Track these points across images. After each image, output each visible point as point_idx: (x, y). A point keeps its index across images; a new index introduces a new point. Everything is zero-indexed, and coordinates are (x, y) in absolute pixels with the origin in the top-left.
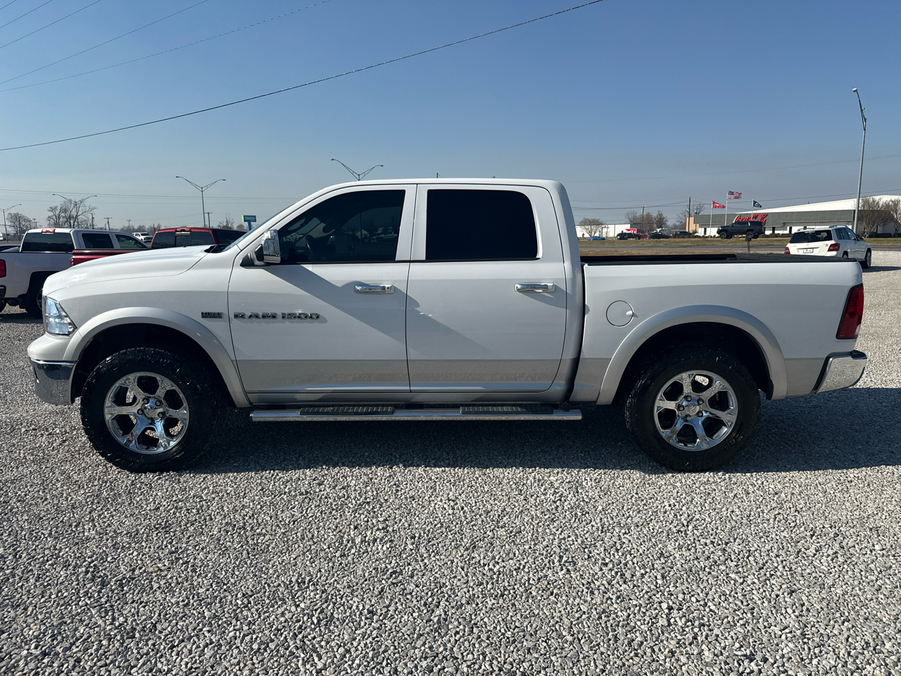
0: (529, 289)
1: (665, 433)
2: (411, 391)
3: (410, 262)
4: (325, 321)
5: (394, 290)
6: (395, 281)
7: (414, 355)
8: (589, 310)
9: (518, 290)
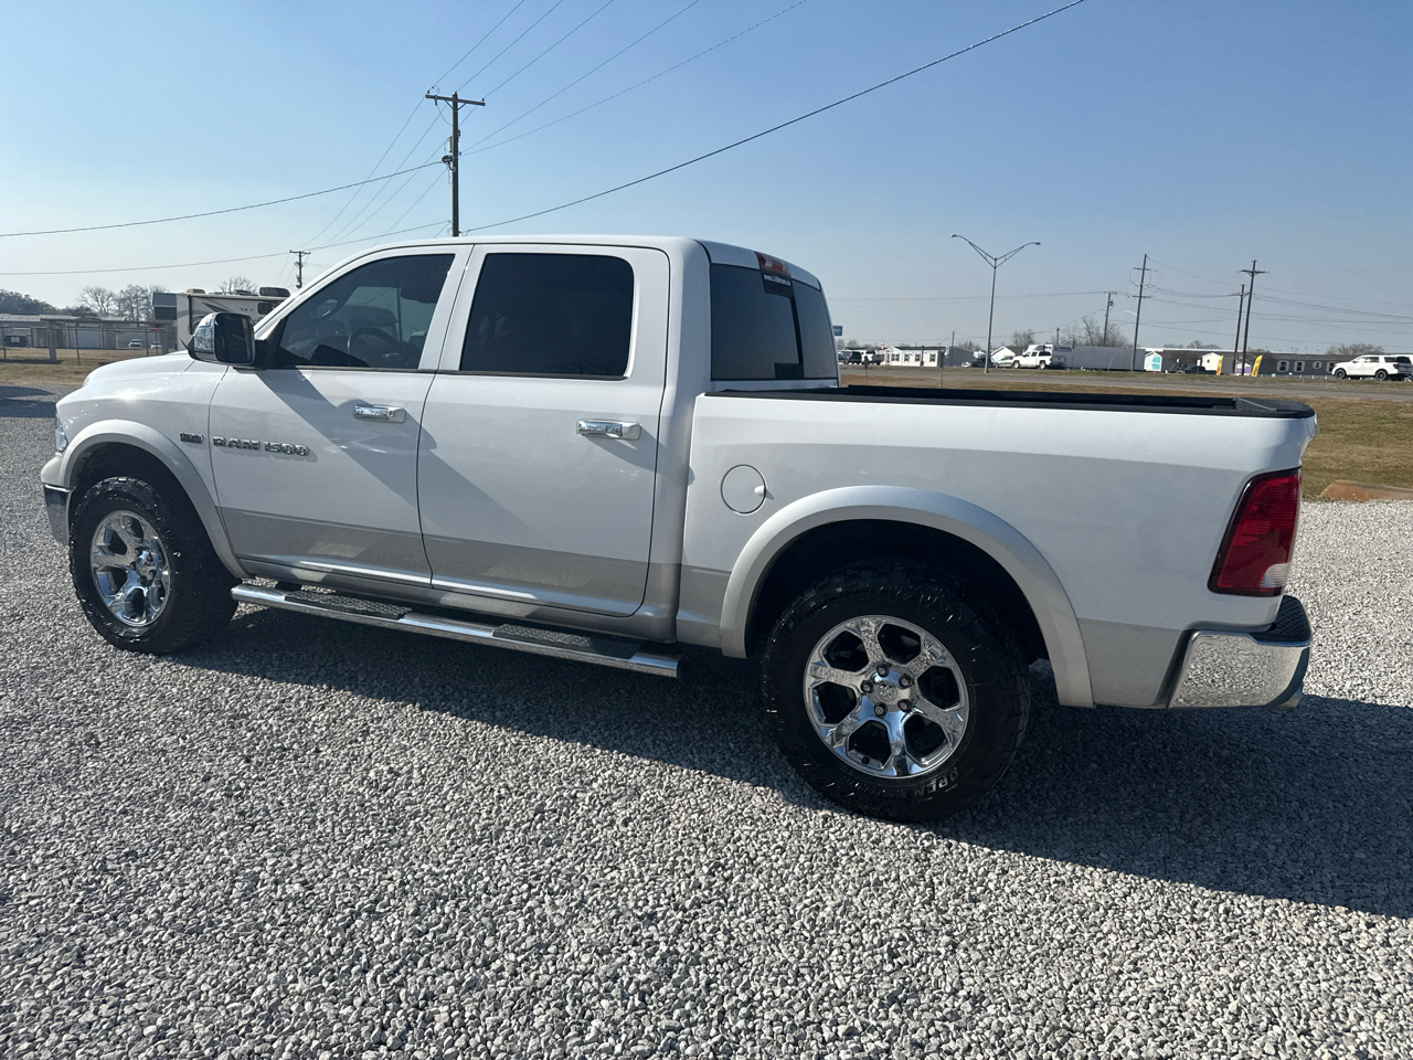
0: (599, 433)
1: (827, 732)
2: (433, 587)
3: (436, 372)
4: (315, 459)
5: (402, 416)
6: (407, 403)
7: (431, 528)
8: (693, 479)
9: (582, 431)
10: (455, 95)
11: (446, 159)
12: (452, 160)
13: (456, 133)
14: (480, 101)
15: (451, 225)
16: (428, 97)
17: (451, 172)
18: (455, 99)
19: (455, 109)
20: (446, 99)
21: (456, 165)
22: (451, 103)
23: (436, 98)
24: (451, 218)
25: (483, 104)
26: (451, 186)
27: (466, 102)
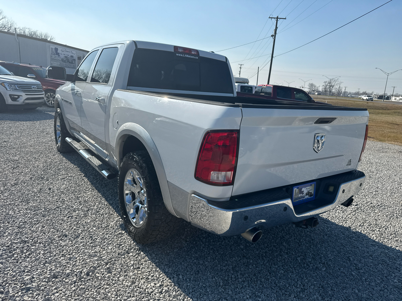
10: (278, 17)
11: (272, 36)
12: (274, 36)
13: (276, 28)
14: (285, 18)
15: (271, 55)
16: (269, 18)
17: (273, 39)
18: (277, 18)
19: (277, 21)
20: (275, 18)
21: (275, 37)
22: (276, 19)
23: (272, 18)
24: (271, 53)
25: (286, 19)
26: (273, 44)
27: (280, 18)
